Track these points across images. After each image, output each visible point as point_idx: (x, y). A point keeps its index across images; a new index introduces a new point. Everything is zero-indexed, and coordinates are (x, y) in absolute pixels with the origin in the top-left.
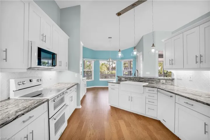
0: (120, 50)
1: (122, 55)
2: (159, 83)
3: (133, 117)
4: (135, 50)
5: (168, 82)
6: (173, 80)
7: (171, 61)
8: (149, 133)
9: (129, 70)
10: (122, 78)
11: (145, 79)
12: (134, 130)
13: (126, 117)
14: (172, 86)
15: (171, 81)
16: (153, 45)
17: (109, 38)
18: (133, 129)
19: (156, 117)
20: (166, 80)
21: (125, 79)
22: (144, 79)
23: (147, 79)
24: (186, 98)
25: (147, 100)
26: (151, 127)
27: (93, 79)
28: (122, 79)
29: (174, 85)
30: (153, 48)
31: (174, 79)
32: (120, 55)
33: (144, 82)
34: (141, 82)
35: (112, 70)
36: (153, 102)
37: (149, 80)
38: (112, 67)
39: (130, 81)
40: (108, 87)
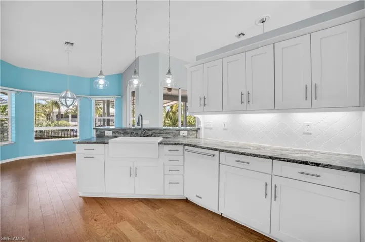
0: (101, 71)
1: (105, 83)
2: (179, 137)
3: (143, 208)
4: (135, 76)
5: (191, 133)
6: (198, 130)
7: (202, 101)
8: (183, 227)
9: (106, 118)
10: (106, 132)
11: (154, 131)
12: (157, 233)
13: (127, 211)
14: (197, 140)
15: (195, 132)
16: (169, 71)
17: (67, 43)
18: (154, 231)
19: (181, 195)
20: (188, 131)
21: (113, 132)
22: (152, 131)
23: (158, 131)
24: (239, 154)
25: (167, 168)
26: (180, 215)
28: (106, 135)
29: (200, 138)
30: (169, 77)
31: (200, 129)
32: (101, 82)
33: (153, 137)
34: (147, 136)
35: (58, 120)
36: (177, 171)
37: (162, 132)
38: (59, 112)
39: (124, 136)
40: (75, 154)
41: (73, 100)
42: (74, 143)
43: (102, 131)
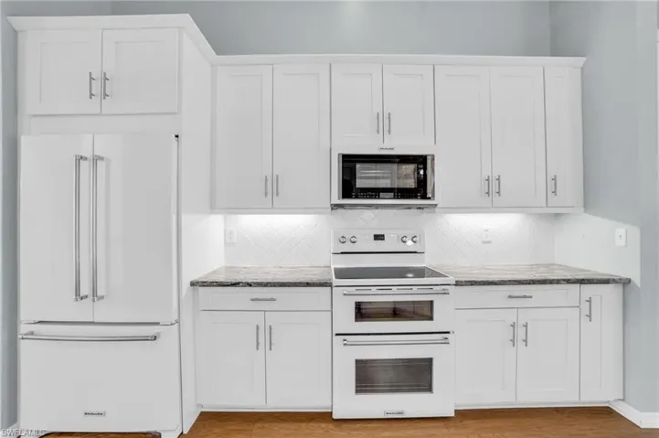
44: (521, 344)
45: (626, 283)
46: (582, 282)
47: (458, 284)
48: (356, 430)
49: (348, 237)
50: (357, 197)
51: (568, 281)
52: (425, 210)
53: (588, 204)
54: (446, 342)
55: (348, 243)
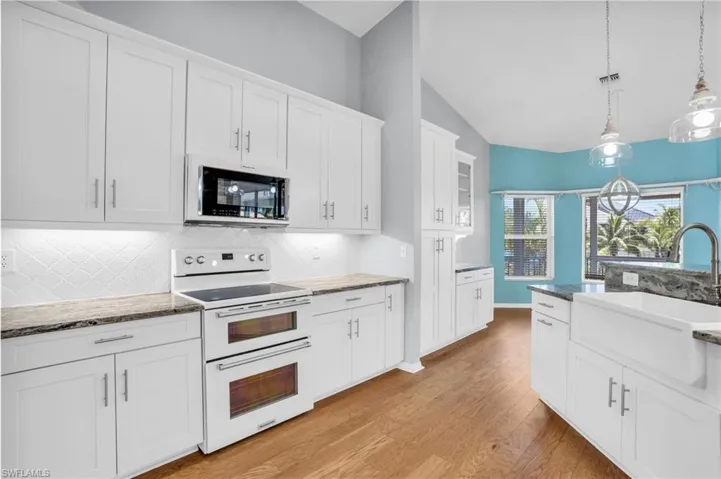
21: (642, 278)
27: (553, 276)
32: (612, 149)
39: (671, 292)
40: (531, 310)
41: (626, 197)
42: (529, 288)
43: (618, 271)
44: (354, 336)
45: (406, 282)
46: (386, 283)
47: (315, 294)
48: (235, 454)
49: (195, 257)
50: (217, 214)
51: (380, 284)
52: (269, 229)
53: (384, 228)
54: (308, 345)
55: (195, 264)
